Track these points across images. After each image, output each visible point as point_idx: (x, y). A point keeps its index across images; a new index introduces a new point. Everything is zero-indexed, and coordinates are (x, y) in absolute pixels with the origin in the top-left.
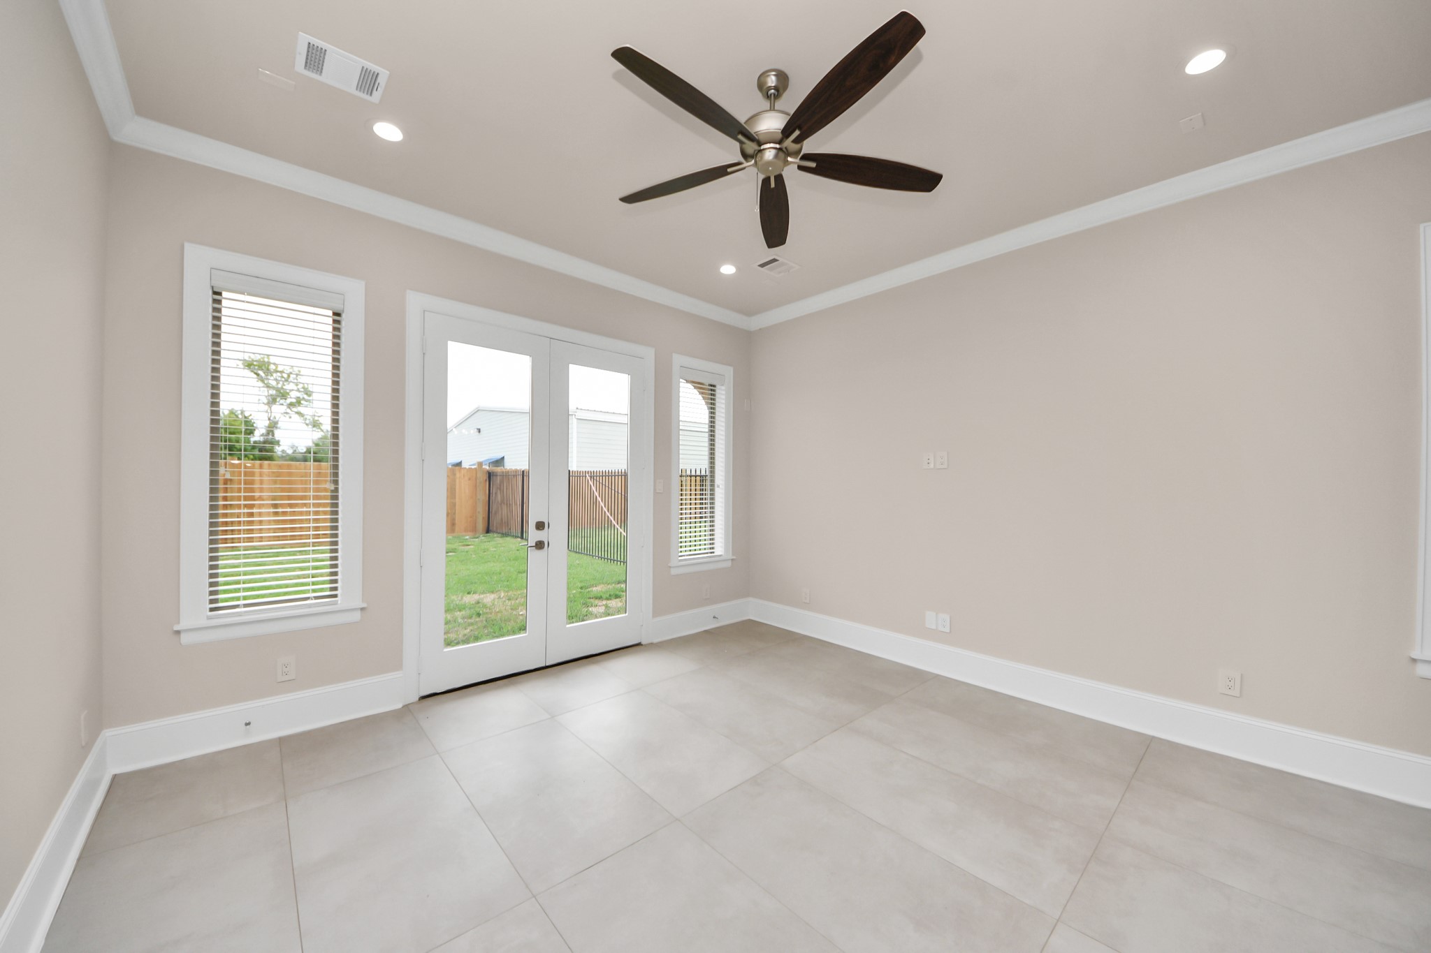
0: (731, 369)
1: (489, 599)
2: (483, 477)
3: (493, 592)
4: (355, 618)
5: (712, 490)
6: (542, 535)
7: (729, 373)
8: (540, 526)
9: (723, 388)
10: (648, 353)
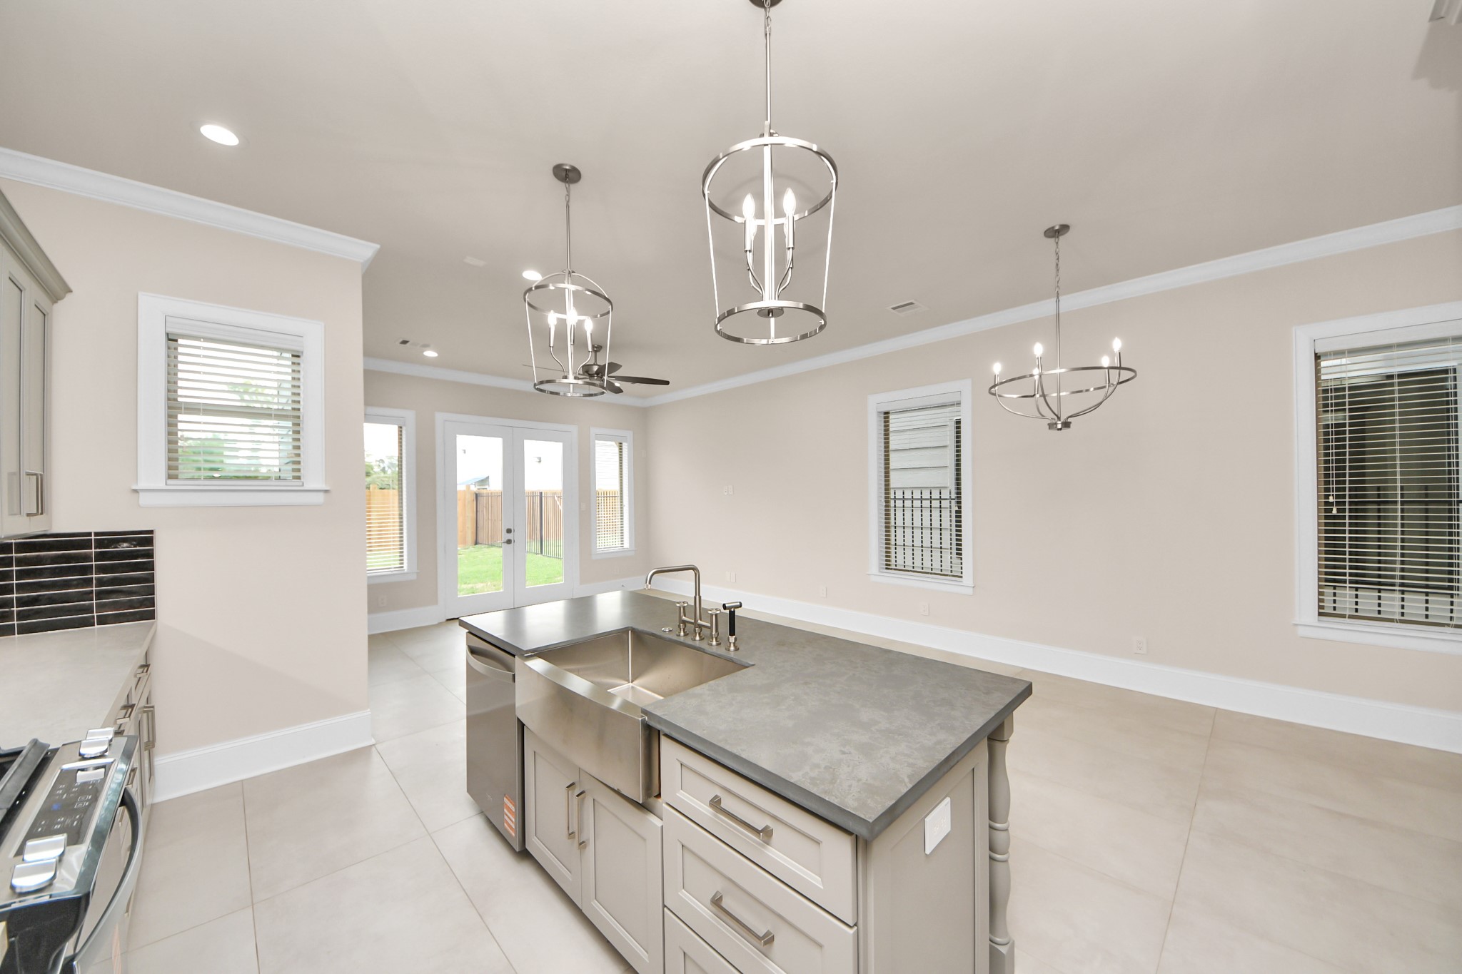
0: (631, 433)
1: (480, 586)
2: (471, 498)
3: (482, 582)
4: (414, 577)
5: (621, 508)
6: (510, 536)
7: (629, 434)
8: (509, 531)
9: (626, 444)
10: (574, 429)
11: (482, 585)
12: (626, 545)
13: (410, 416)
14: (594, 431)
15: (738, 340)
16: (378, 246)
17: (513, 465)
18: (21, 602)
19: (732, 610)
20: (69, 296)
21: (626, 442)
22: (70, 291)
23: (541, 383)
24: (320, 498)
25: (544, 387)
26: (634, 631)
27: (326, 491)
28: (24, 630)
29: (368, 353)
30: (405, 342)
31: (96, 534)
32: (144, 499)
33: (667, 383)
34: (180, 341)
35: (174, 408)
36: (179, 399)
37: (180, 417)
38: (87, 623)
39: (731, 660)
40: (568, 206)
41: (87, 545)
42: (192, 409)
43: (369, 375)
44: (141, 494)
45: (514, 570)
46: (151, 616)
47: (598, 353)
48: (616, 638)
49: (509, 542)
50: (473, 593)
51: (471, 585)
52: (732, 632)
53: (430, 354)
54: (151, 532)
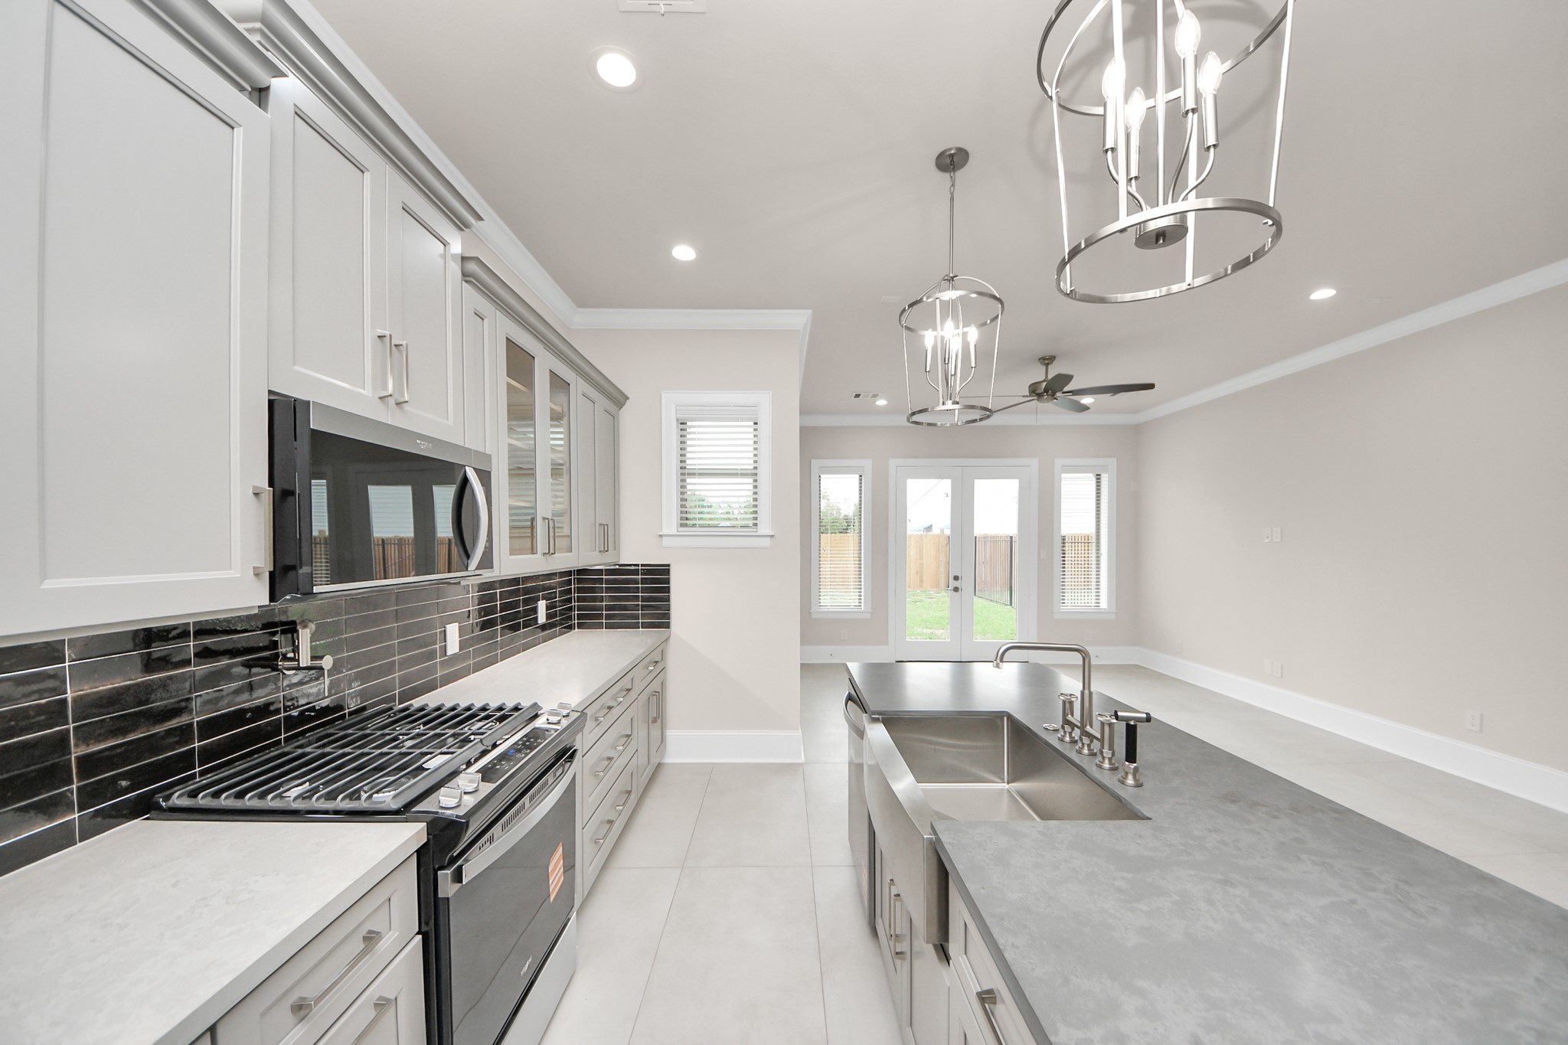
0: (1116, 459)
2: (945, 541)
4: (868, 616)
5: (1098, 557)
6: (957, 584)
7: (1112, 463)
8: (956, 578)
9: (1107, 475)
10: (1034, 463)
11: (942, 631)
12: (1104, 604)
13: (867, 464)
14: (1059, 462)
15: (1102, 300)
16: (810, 311)
17: (963, 506)
18: (609, 608)
19: (1132, 723)
20: (628, 401)
21: (1106, 472)
22: (628, 398)
23: (913, 414)
24: (767, 542)
25: (917, 418)
26: (1010, 717)
27: (772, 536)
28: (609, 626)
29: (803, 412)
30: (857, 396)
31: (642, 565)
32: (666, 541)
33: (1151, 386)
34: (689, 423)
35: (684, 473)
36: (688, 467)
37: (689, 480)
38: (635, 626)
39: (1118, 798)
40: (952, 199)
41: (636, 572)
42: (692, 475)
43: (805, 432)
44: (664, 538)
45: (962, 619)
46: (667, 626)
47: (1049, 367)
48: (991, 721)
49: (956, 589)
50: (931, 638)
51: (932, 630)
52: (1131, 756)
53: (881, 402)
54: (669, 565)
